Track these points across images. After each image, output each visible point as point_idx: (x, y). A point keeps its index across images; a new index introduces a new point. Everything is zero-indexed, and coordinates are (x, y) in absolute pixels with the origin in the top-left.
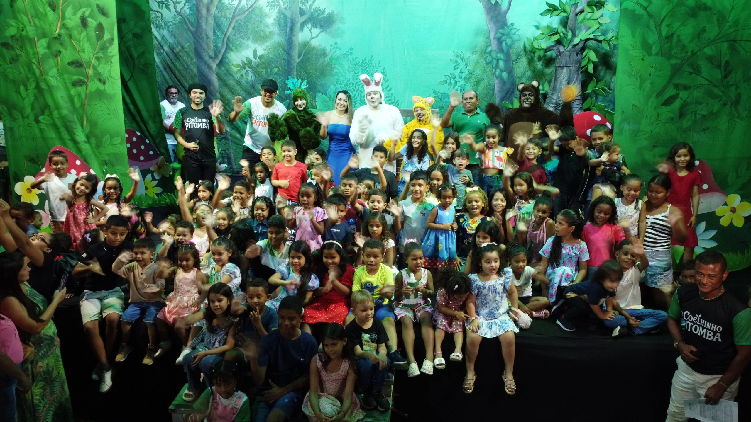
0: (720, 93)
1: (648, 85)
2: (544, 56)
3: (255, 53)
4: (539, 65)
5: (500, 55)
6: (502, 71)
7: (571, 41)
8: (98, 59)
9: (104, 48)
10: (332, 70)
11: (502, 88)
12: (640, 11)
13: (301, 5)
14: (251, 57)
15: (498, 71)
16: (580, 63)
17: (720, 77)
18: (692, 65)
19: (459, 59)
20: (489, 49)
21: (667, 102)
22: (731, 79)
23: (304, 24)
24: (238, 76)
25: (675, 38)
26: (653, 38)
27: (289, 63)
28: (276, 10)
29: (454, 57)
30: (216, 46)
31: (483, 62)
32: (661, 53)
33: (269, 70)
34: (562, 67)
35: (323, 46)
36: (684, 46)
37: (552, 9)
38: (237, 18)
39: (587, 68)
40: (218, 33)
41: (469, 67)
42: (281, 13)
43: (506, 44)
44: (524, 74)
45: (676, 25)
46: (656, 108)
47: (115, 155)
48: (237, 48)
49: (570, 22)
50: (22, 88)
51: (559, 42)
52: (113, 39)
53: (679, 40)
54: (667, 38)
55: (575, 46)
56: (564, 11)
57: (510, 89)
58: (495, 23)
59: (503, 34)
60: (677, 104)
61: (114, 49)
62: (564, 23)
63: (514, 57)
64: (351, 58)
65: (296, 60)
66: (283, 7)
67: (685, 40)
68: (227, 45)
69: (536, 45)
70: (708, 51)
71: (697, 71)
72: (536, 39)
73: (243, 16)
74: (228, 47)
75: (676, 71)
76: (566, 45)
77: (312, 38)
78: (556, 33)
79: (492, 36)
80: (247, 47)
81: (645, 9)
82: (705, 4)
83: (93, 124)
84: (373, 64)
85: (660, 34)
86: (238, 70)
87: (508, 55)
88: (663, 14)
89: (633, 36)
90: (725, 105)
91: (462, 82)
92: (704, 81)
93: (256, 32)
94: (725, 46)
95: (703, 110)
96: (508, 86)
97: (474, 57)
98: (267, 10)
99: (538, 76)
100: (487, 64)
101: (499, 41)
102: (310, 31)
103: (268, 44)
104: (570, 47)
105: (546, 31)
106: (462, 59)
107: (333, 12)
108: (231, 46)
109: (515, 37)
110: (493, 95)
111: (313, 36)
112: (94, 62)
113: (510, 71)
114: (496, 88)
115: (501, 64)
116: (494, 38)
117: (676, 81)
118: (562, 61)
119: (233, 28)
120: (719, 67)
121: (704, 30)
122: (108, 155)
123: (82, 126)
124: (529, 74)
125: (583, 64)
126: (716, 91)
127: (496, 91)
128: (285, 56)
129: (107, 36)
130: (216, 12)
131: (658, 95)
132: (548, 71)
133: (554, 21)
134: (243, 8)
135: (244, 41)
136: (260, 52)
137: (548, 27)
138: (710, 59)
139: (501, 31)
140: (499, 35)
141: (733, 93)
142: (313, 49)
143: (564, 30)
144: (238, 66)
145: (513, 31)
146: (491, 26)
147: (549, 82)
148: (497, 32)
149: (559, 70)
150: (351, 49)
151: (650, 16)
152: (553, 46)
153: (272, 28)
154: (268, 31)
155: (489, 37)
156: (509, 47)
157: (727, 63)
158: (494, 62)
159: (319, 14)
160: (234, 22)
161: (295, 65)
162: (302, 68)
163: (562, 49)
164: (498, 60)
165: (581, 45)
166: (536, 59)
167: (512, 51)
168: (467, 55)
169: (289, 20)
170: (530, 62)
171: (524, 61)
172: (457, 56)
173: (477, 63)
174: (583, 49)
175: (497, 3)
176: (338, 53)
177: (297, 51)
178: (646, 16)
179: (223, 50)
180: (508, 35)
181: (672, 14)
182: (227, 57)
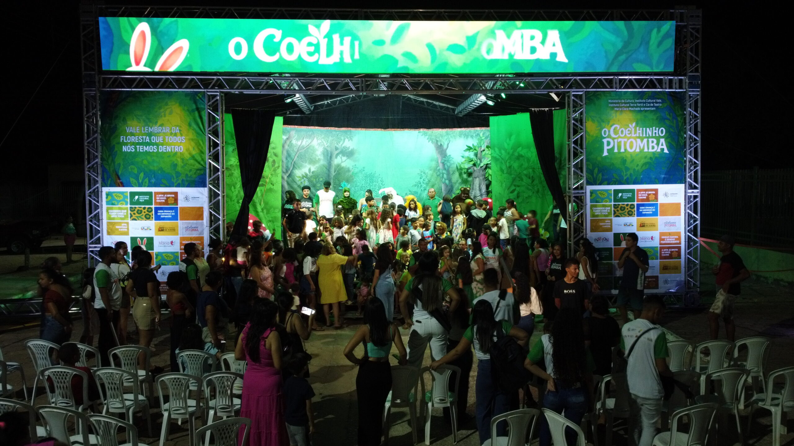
0: (531, 188)
1: (504, 185)
2: (467, 171)
3: (310, 170)
4: (465, 176)
5: (444, 171)
6: (445, 180)
7: (479, 165)
8: (272, 175)
9: (275, 170)
10: (353, 179)
11: (446, 188)
12: (498, 157)
13: (336, 145)
14: (308, 172)
15: (443, 179)
16: (485, 176)
17: (530, 182)
18: (519, 177)
19: (422, 173)
20: (438, 168)
21: (512, 192)
22: (535, 183)
23: (337, 155)
24: (299, 183)
25: (512, 168)
26: (504, 167)
27: (329, 176)
28: (322, 147)
29: (419, 172)
30: (287, 167)
31: (435, 175)
32: (507, 173)
33: (317, 179)
34: (476, 178)
35: (348, 166)
36: (516, 171)
37: (469, 149)
38: (300, 151)
39: (488, 179)
40: (289, 159)
41: (428, 178)
42: (325, 149)
43: (447, 165)
44: (457, 181)
45: (512, 162)
46: (508, 194)
47: (275, 218)
48: (300, 168)
49: (479, 155)
50: (233, 187)
51: (474, 165)
52: (279, 166)
53: (514, 168)
54: (509, 167)
55: (481, 167)
56: (475, 150)
57: (450, 189)
58: (441, 155)
59: (445, 161)
60: (516, 193)
61: (279, 171)
62: (476, 155)
63: (451, 173)
64: (363, 172)
65: (333, 173)
66: (326, 146)
67: (516, 168)
68: (294, 165)
69: (462, 166)
70: (525, 172)
71: (522, 180)
72: (462, 163)
73: (303, 150)
74: (294, 167)
75: (514, 180)
76: (477, 166)
77: (342, 162)
78: (472, 161)
79: (439, 161)
80: (305, 166)
81: (500, 156)
82: (522, 155)
83: (266, 203)
84: (376, 176)
85: (506, 166)
86: (299, 180)
87: (448, 171)
88: (507, 158)
89: (497, 167)
90: (534, 193)
91: (425, 186)
92: (524, 184)
93: (311, 158)
94: (531, 170)
95: (526, 195)
96: (449, 187)
97: (430, 172)
98: (316, 147)
99: (465, 182)
100: (438, 176)
101: (444, 164)
102: (341, 158)
103: (317, 165)
104: (479, 168)
105: (467, 159)
106: (424, 173)
107: (353, 148)
108: (296, 166)
109: (452, 162)
110: (441, 192)
111: (343, 161)
112: (270, 176)
113: (450, 180)
114: (443, 189)
115: (445, 176)
116: (441, 162)
117: (514, 183)
118: (475, 174)
119: (298, 157)
120: (529, 178)
121: (522, 165)
122: (272, 217)
123: (260, 204)
124: (460, 181)
125: (487, 176)
126: (530, 187)
127: (443, 191)
128: (327, 172)
129: (276, 165)
130: (288, 148)
131: (508, 189)
132: (470, 179)
133: (471, 155)
134: (303, 146)
135: (304, 164)
136: (313, 169)
137: (468, 157)
138: (526, 175)
139: (444, 159)
140: (443, 161)
141: (536, 189)
142: (343, 168)
143: (476, 159)
144: (300, 177)
145: (450, 159)
146: (439, 156)
147: (470, 185)
148: (442, 160)
149: (475, 179)
150: (364, 168)
151: (502, 159)
152: (471, 167)
153: (320, 157)
154: (317, 158)
155: (438, 162)
156: (449, 167)
157: (532, 177)
158: (441, 175)
159: (346, 150)
160: (298, 153)
161: (332, 176)
162: (336, 178)
163: (475, 168)
164: (443, 174)
165: (484, 167)
166: (463, 173)
167: (450, 169)
168: (427, 171)
169: (329, 153)
170: (460, 174)
171: (457, 175)
172: (421, 172)
173: (432, 175)
174: (486, 168)
175: (441, 144)
176: (356, 170)
177: (333, 169)
178: (501, 159)
179: (291, 169)
180: (448, 161)
181: (510, 158)
182: (293, 172)
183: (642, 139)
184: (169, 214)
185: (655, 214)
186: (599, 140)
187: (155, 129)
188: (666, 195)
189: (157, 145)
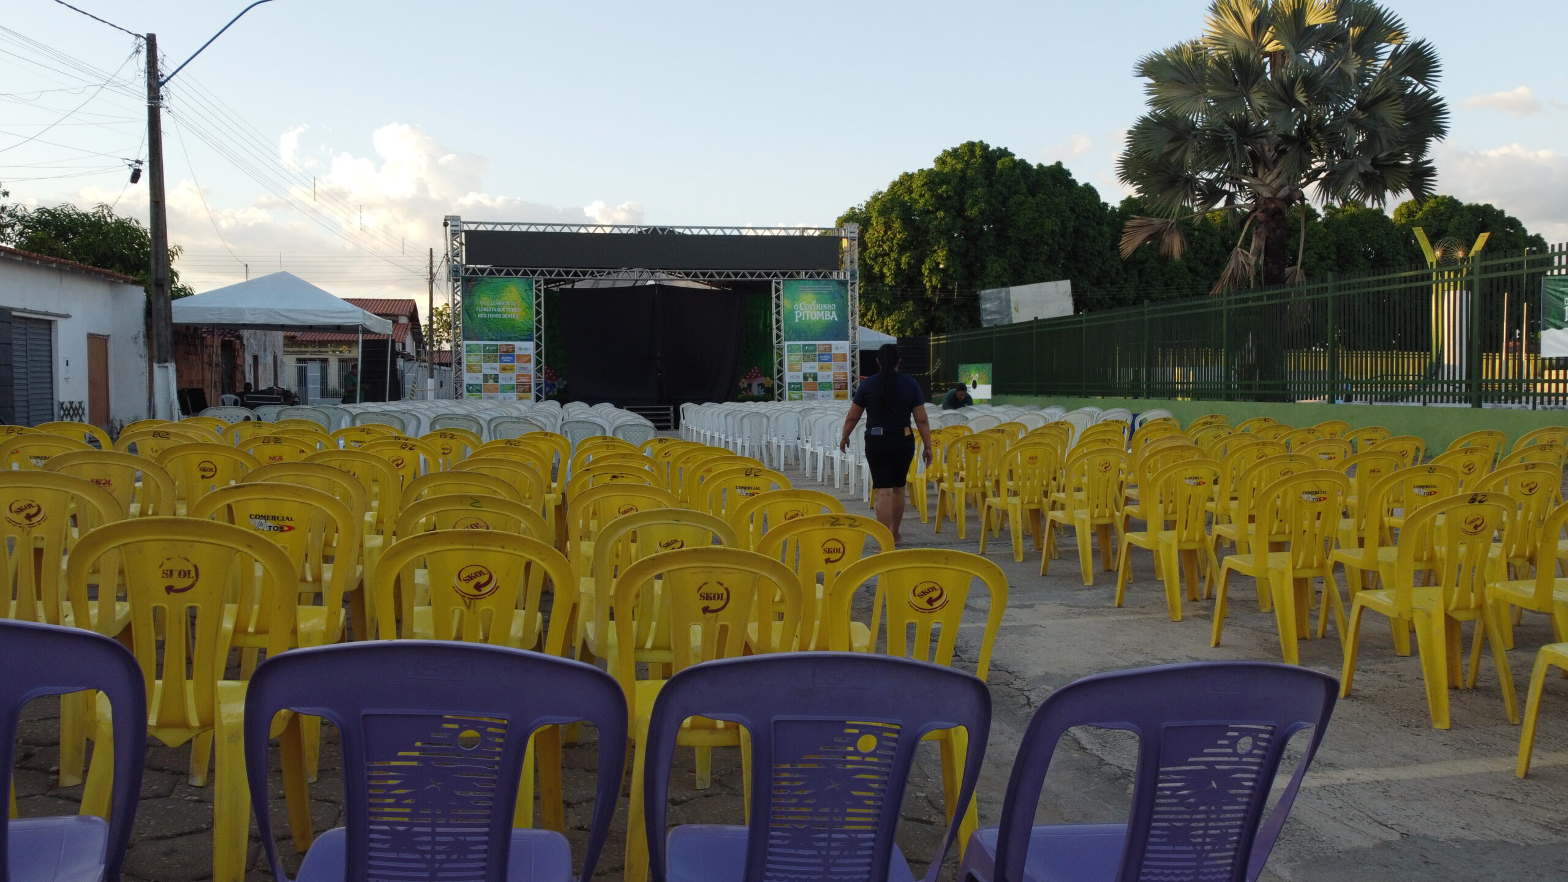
183: (820, 311)
184: (509, 358)
185: (830, 360)
186: (792, 313)
187: (499, 303)
188: (837, 348)
189: (501, 313)
